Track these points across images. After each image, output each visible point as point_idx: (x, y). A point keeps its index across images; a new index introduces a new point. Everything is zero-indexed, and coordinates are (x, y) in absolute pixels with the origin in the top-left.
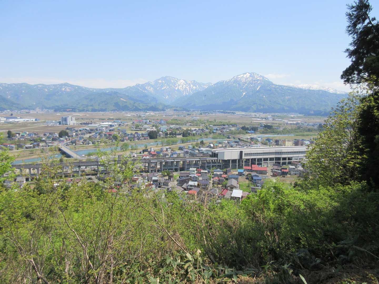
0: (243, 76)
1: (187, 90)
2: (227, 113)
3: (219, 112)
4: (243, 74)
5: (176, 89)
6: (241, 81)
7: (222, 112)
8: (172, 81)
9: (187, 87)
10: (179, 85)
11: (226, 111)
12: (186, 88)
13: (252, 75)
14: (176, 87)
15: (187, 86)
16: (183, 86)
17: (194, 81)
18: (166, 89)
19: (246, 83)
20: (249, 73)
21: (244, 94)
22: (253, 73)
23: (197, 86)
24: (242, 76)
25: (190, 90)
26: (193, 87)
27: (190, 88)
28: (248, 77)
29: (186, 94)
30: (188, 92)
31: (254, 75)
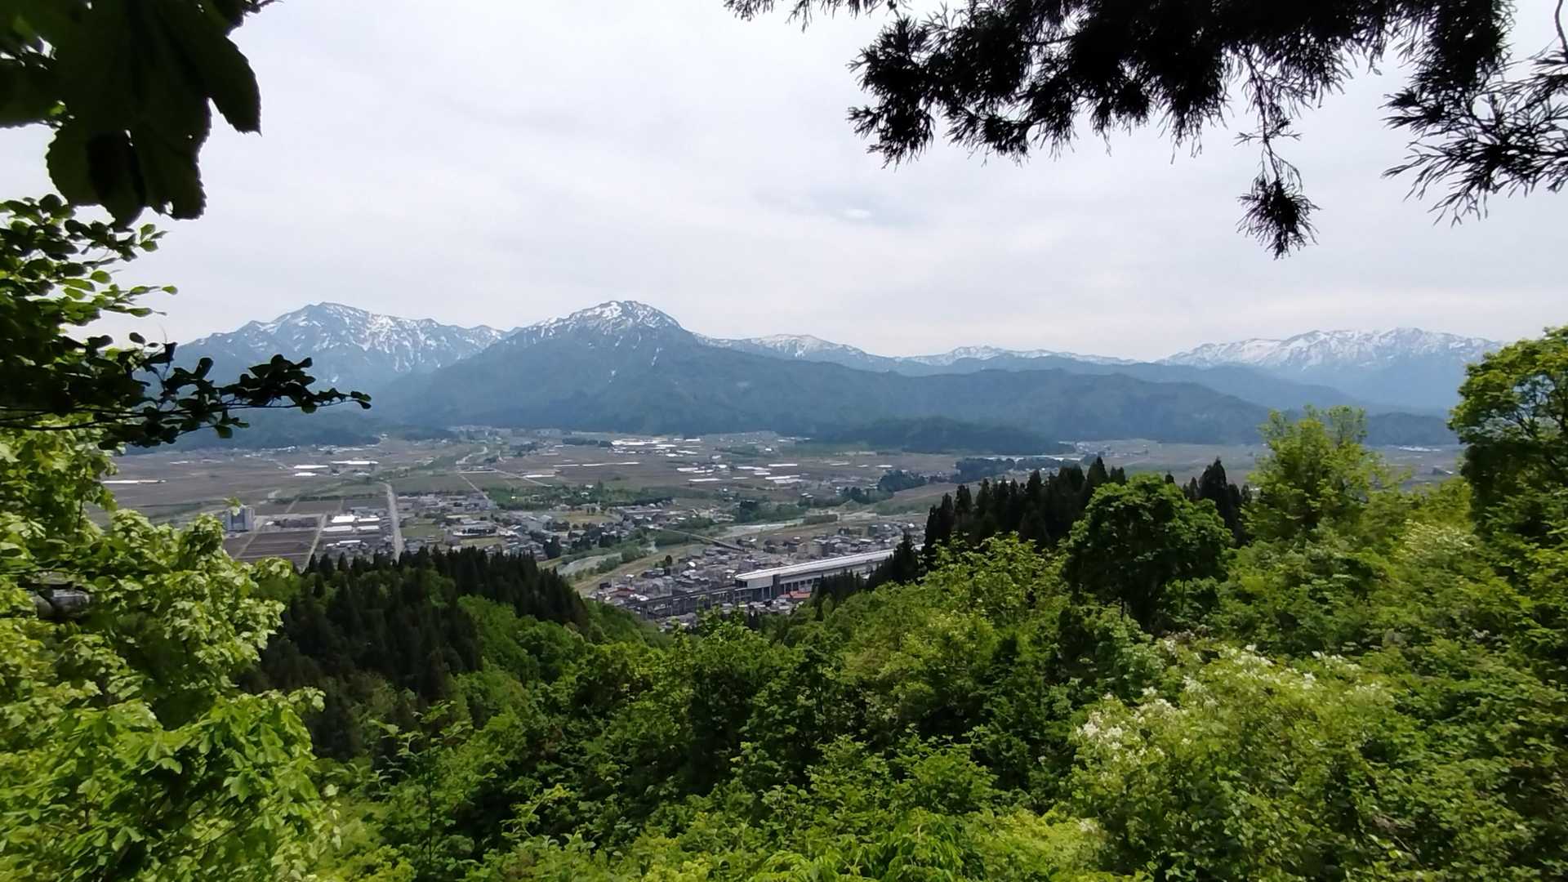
0: (602, 313)
1: (408, 353)
4: (602, 306)
5: (366, 347)
6: (598, 331)
8: (347, 320)
9: (406, 343)
10: (375, 335)
12: (400, 347)
13: (628, 308)
14: (365, 340)
15: (405, 339)
16: (389, 339)
17: (430, 321)
18: (327, 348)
19: (615, 338)
20: (619, 304)
21: (614, 374)
22: (631, 303)
23: (443, 338)
24: (598, 311)
25: (416, 352)
26: (428, 342)
27: (415, 343)
28: (616, 314)
29: (402, 366)
30: (409, 360)
31: (633, 308)
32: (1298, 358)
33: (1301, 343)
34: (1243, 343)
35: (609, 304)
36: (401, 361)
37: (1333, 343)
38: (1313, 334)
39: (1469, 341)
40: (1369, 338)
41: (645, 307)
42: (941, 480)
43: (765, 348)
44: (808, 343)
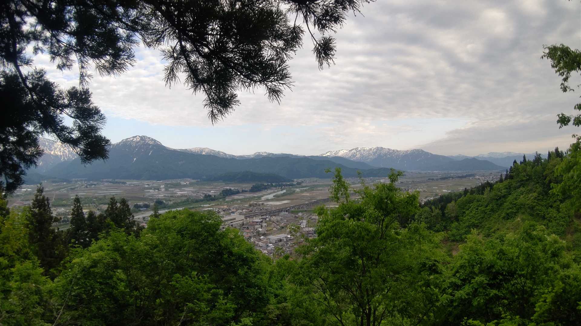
0: (133, 139)
1: (66, 154)
2: (117, 183)
3: (107, 182)
4: (133, 137)
5: (52, 153)
6: (131, 145)
7: (110, 182)
8: (47, 143)
9: (66, 151)
10: (55, 148)
11: (116, 180)
12: (64, 152)
13: (143, 138)
14: (52, 150)
15: (65, 149)
16: (60, 149)
19: (136, 147)
21: (135, 159)
22: (144, 136)
25: (69, 154)
27: (69, 151)
28: (138, 140)
29: (64, 159)
30: (66, 157)
31: (145, 138)
32: (354, 155)
33: (354, 151)
34: (339, 151)
35: (136, 137)
36: (64, 157)
37: (362, 151)
38: (357, 148)
39: (394, 150)
40: (371, 149)
41: (149, 138)
42: (246, 191)
43: (191, 152)
44: (207, 150)
